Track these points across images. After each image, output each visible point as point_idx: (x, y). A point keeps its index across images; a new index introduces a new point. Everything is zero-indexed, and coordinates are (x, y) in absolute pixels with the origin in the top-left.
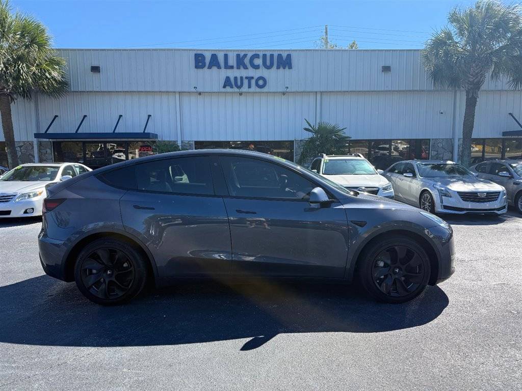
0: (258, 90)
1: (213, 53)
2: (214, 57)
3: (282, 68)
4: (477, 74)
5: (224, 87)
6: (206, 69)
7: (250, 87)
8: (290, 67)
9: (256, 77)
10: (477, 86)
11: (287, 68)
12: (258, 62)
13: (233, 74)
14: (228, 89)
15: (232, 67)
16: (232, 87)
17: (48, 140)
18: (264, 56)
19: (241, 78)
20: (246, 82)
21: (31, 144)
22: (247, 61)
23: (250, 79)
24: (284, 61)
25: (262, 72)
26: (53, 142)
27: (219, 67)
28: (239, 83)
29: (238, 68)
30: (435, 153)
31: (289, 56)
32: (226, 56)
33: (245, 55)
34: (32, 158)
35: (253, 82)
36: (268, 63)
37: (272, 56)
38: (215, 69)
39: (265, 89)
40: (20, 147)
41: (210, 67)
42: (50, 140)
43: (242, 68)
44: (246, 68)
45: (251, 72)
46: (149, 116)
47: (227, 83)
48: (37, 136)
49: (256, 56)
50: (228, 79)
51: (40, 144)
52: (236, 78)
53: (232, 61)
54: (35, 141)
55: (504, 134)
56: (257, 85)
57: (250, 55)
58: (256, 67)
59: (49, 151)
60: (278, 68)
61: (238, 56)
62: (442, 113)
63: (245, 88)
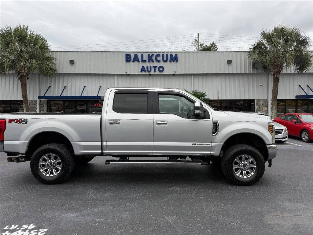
0: (159, 73)
1: (136, 53)
2: (136, 56)
3: (172, 61)
4: (278, 65)
5: (141, 71)
6: (131, 62)
7: (155, 71)
8: (177, 61)
9: (158, 66)
10: (279, 72)
11: (175, 61)
12: (160, 58)
13: (145, 65)
14: (143, 73)
15: (145, 61)
16: (145, 72)
17: (44, 99)
18: (163, 55)
20: (153, 69)
21: (36, 102)
22: (154, 58)
23: (155, 67)
24: (174, 58)
25: (162, 64)
26: (47, 101)
27: (138, 61)
28: (149, 70)
29: (149, 62)
30: (258, 107)
31: (176, 55)
32: (142, 55)
33: (153, 55)
34: (36, 110)
35: (157, 69)
36: (165, 59)
37: (167, 55)
38: (136, 63)
39: (163, 73)
40: (30, 103)
41: (134, 61)
42: (46, 99)
43: (151, 61)
44: (153, 62)
45: (156, 64)
46: (100, 87)
47: (143, 69)
48: (39, 97)
49: (158, 55)
50: (143, 67)
51: (40, 102)
52: (147, 67)
53: (146, 58)
54: (38, 100)
55: (296, 97)
56: (159, 70)
57: (155, 54)
58: (159, 61)
59: (45, 105)
60: (170, 62)
61: (149, 55)
62: (261, 85)
63: (152, 72)
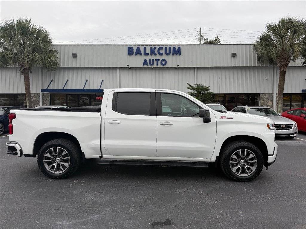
0: (162, 66)
1: (138, 46)
2: (138, 49)
3: (175, 54)
4: (285, 58)
5: (144, 65)
6: (134, 55)
7: (157, 65)
8: (180, 54)
10: (286, 65)
11: (178, 54)
12: (163, 51)
13: (148, 58)
14: (146, 66)
15: (148, 54)
16: (148, 65)
17: (47, 93)
18: (166, 48)
19: (153, 60)
20: (155, 62)
21: (39, 95)
23: (157, 60)
25: (164, 57)
26: (50, 94)
27: (141, 54)
29: (151, 55)
30: (263, 101)
33: (155, 48)
34: (39, 103)
35: (159, 62)
36: (168, 52)
38: (138, 56)
39: (166, 66)
40: (33, 96)
41: (136, 54)
44: (155, 55)
45: (158, 57)
46: (103, 80)
47: (145, 63)
48: (42, 91)
51: (43, 95)
52: (150, 60)
53: (148, 51)
54: (41, 93)
55: (303, 91)
56: (162, 64)
57: (158, 47)
59: (48, 99)
60: (173, 55)
62: (266, 79)
63: (155, 66)
